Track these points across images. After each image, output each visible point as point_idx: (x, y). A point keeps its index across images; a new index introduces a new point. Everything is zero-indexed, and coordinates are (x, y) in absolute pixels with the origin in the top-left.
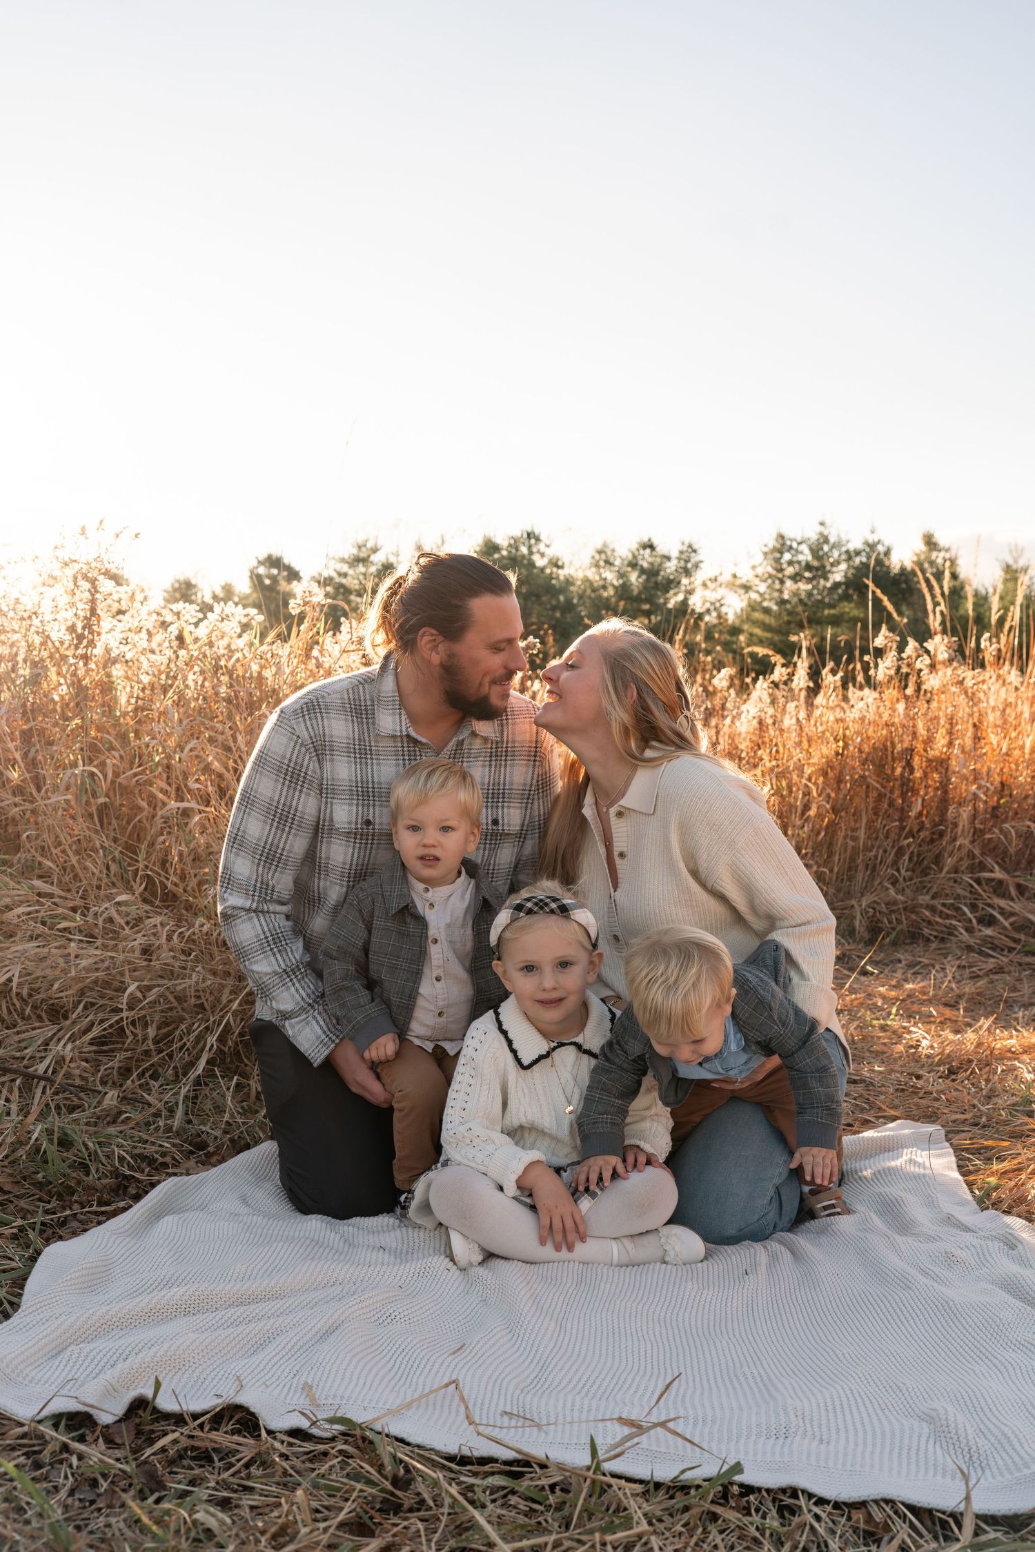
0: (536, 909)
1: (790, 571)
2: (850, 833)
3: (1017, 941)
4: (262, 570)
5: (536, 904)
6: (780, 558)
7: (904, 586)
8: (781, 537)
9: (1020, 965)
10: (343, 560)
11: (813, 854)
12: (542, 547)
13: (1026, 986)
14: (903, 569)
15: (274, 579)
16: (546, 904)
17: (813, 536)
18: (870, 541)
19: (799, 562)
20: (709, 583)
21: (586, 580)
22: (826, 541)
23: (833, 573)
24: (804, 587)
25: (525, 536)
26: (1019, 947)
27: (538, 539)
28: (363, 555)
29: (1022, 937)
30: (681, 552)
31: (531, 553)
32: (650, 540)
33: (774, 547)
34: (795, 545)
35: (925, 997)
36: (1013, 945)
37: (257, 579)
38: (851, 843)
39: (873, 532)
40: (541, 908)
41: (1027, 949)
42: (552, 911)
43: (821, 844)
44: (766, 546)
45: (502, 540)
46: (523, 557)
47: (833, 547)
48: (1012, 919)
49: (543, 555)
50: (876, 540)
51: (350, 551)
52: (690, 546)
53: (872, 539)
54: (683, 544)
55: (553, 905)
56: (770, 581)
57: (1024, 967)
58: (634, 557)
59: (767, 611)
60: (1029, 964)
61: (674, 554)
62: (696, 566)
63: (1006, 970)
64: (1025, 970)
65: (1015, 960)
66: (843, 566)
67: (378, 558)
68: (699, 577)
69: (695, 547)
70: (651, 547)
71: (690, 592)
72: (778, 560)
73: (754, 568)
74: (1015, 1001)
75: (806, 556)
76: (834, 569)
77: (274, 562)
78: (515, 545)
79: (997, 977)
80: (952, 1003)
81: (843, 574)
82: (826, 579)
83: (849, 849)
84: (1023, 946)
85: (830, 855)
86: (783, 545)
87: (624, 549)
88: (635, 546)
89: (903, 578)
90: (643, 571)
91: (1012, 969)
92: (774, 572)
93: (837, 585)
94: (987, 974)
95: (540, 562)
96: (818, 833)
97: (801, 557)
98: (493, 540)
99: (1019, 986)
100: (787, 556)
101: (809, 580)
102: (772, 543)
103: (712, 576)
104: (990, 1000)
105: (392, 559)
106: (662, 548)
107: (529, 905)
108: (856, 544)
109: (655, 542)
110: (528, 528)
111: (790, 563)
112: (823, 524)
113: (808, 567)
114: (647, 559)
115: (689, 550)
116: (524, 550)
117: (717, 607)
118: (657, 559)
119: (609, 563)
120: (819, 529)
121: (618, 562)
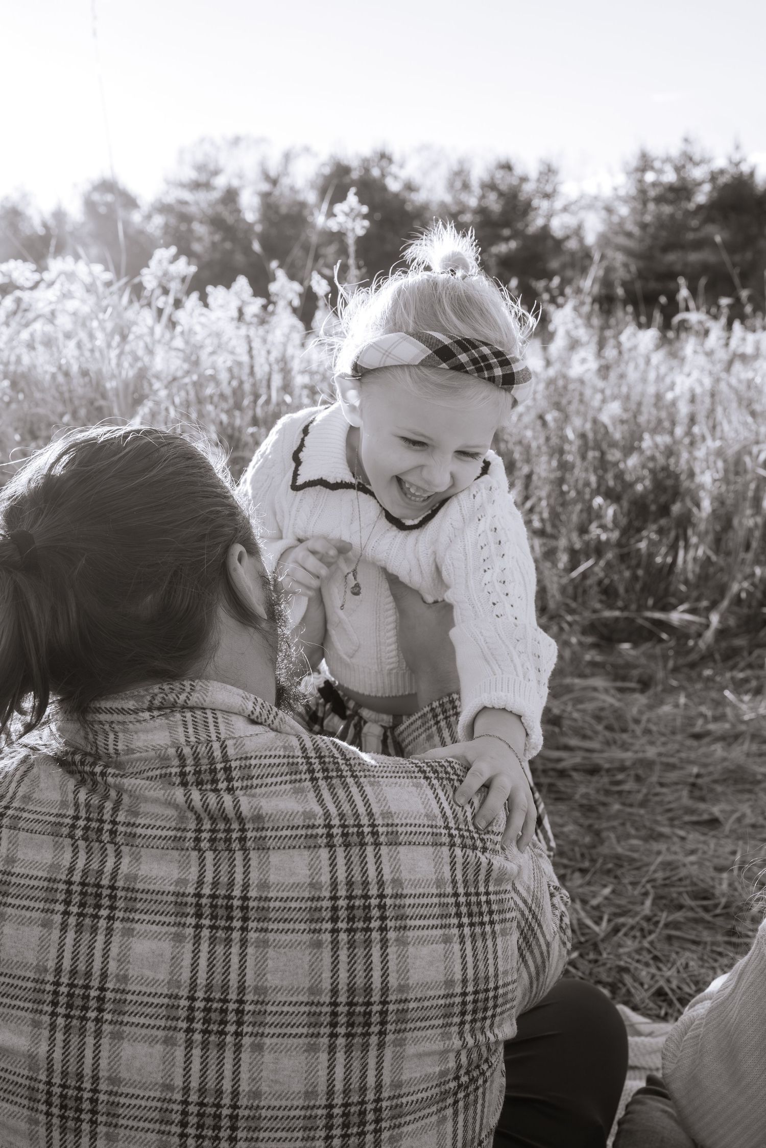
1: (652, 193)
4: (96, 197)
6: (643, 178)
8: (644, 154)
10: (182, 185)
12: (394, 169)
15: (109, 205)
17: (677, 154)
18: (734, 160)
19: (663, 183)
20: (568, 207)
22: (690, 158)
23: (697, 194)
24: (667, 209)
25: (377, 156)
27: (390, 160)
28: (203, 178)
30: (540, 173)
31: (383, 176)
32: (507, 161)
33: (636, 166)
34: (658, 164)
37: (90, 206)
39: (737, 149)
44: (627, 164)
45: (354, 163)
46: (375, 180)
47: (697, 167)
49: (396, 177)
50: (740, 159)
51: (190, 174)
52: (549, 166)
53: (736, 157)
54: (542, 164)
56: (632, 203)
58: (492, 179)
59: (629, 235)
61: (533, 175)
62: (556, 188)
66: (707, 187)
67: (221, 182)
68: (559, 200)
69: (554, 167)
70: (509, 167)
71: (550, 216)
72: (639, 181)
73: (616, 188)
75: (670, 177)
76: (698, 191)
77: (107, 186)
78: (366, 166)
81: (706, 195)
82: (690, 201)
86: (645, 163)
87: (478, 173)
88: (491, 165)
90: (501, 194)
92: (636, 193)
93: (700, 208)
95: (394, 186)
97: (664, 178)
98: (342, 163)
100: (650, 176)
101: (672, 202)
102: (634, 162)
103: (571, 200)
105: (235, 183)
106: (519, 170)
108: (720, 163)
109: (513, 162)
110: (379, 148)
111: (654, 185)
112: (686, 140)
113: (671, 188)
114: (505, 182)
115: (549, 172)
116: (376, 172)
117: (578, 232)
118: (515, 182)
119: (466, 186)
120: (682, 146)
121: (475, 185)
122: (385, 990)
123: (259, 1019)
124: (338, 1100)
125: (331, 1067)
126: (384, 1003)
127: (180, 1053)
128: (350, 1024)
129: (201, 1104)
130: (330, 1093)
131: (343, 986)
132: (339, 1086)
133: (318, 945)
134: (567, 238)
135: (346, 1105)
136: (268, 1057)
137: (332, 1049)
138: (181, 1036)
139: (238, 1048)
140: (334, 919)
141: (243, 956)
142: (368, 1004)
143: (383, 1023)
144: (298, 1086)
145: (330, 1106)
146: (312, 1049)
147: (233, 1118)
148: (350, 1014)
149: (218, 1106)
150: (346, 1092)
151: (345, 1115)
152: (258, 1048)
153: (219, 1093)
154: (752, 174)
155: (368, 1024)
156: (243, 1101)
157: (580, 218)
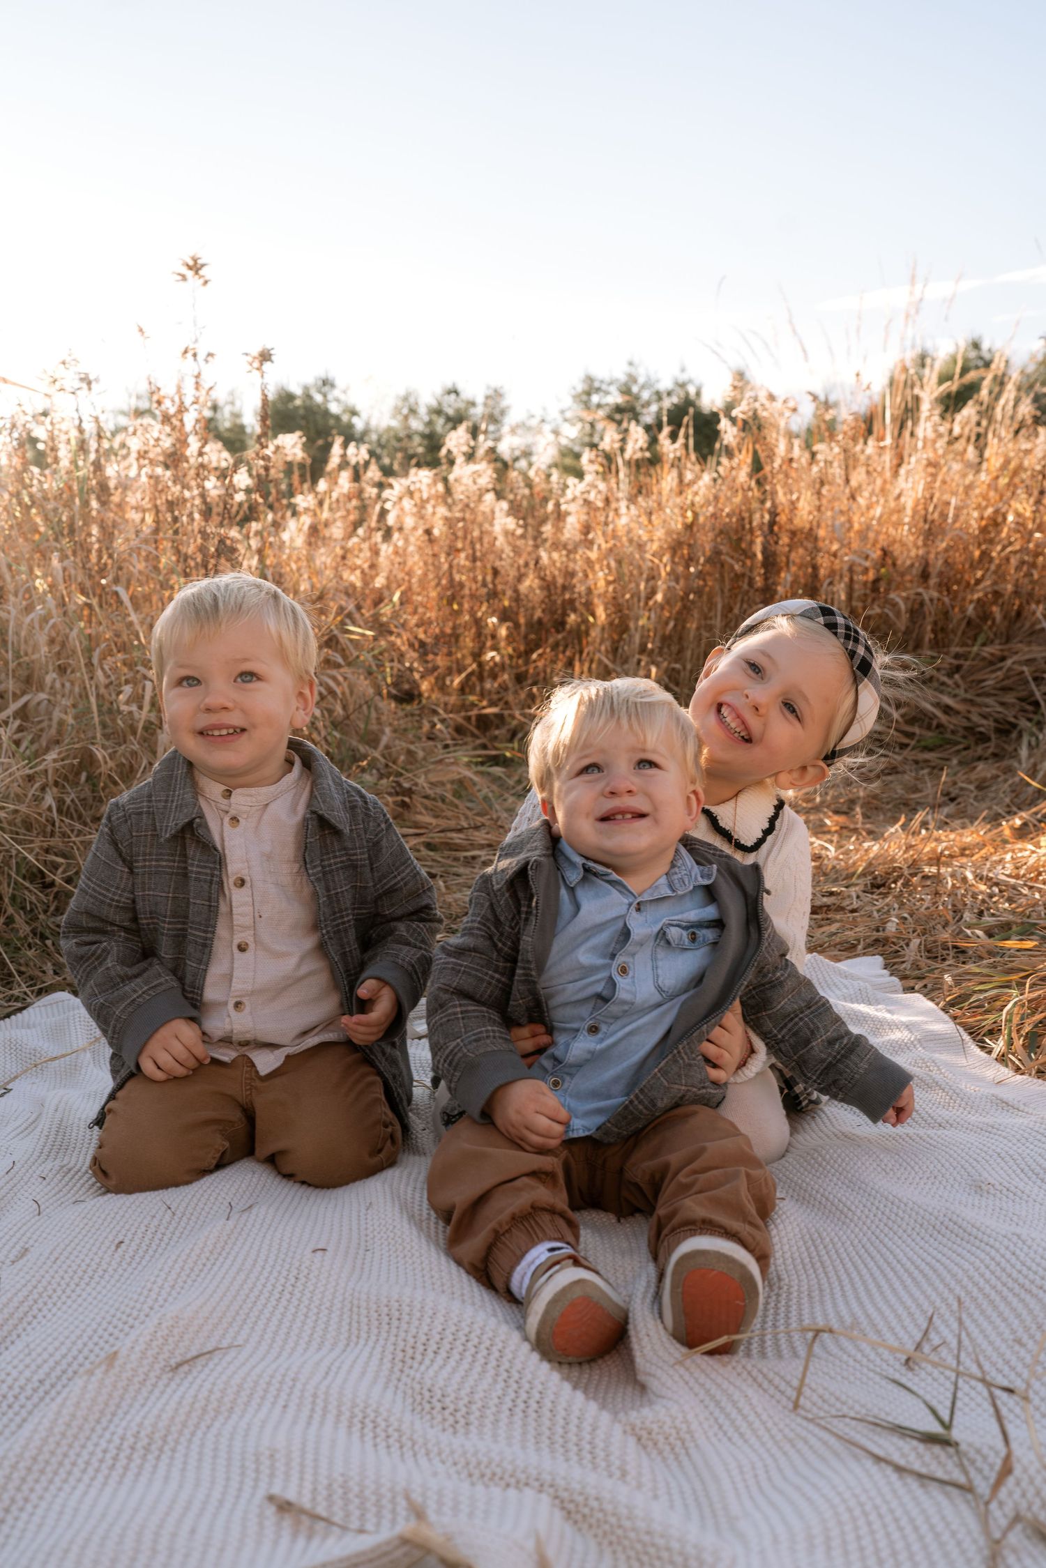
2: (703, 622)
3: (910, 735)
6: (589, 401)
8: (589, 378)
9: (916, 762)
10: (124, 413)
11: (661, 649)
12: (336, 393)
13: (929, 785)
17: (623, 378)
18: (680, 381)
19: (610, 404)
20: (517, 429)
21: (389, 429)
22: (635, 381)
23: (644, 415)
25: (319, 383)
26: (913, 743)
27: (333, 386)
29: (917, 730)
30: (487, 397)
31: (325, 400)
32: (454, 385)
33: (582, 390)
34: (604, 387)
35: (810, 805)
36: (906, 741)
38: (705, 634)
41: (923, 743)
43: (670, 637)
44: (573, 388)
45: (297, 391)
46: (318, 405)
47: (643, 387)
48: (902, 711)
49: (338, 402)
50: (687, 378)
52: (496, 391)
53: (683, 378)
54: (489, 389)
56: (580, 425)
57: (921, 764)
58: (440, 404)
60: (926, 761)
61: (480, 400)
62: (503, 413)
63: (900, 769)
64: (922, 768)
65: (910, 758)
66: (654, 408)
68: (507, 423)
69: (502, 392)
70: (456, 392)
71: (498, 439)
72: (586, 403)
73: (562, 412)
74: (918, 803)
75: (615, 398)
76: (645, 411)
78: (308, 393)
79: (890, 778)
80: (845, 808)
81: (654, 416)
83: (704, 641)
84: (918, 741)
85: (681, 651)
86: (591, 387)
87: (427, 398)
88: (439, 391)
90: (448, 420)
91: (907, 767)
92: (584, 416)
93: (648, 428)
94: (878, 777)
95: (336, 410)
96: (667, 623)
97: (610, 399)
99: (920, 786)
100: (596, 399)
102: (580, 387)
103: (520, 421)
104: (888, 803)
106: (467, 394)
108: (665, 384)
109: (460, 387)
110: (323, 375)
111: (601, 405)
112: (631, 364)
113: (618, 408)
114: (452, 406)
115: (495, 396)
116: (318, 398)
117: (526, 453)
118: (462, 405)
119: (413, 411)
120: (627, 369)
121: (422, 411)
134: (516, 459)
154: (698, 393)
157: (529, 439)
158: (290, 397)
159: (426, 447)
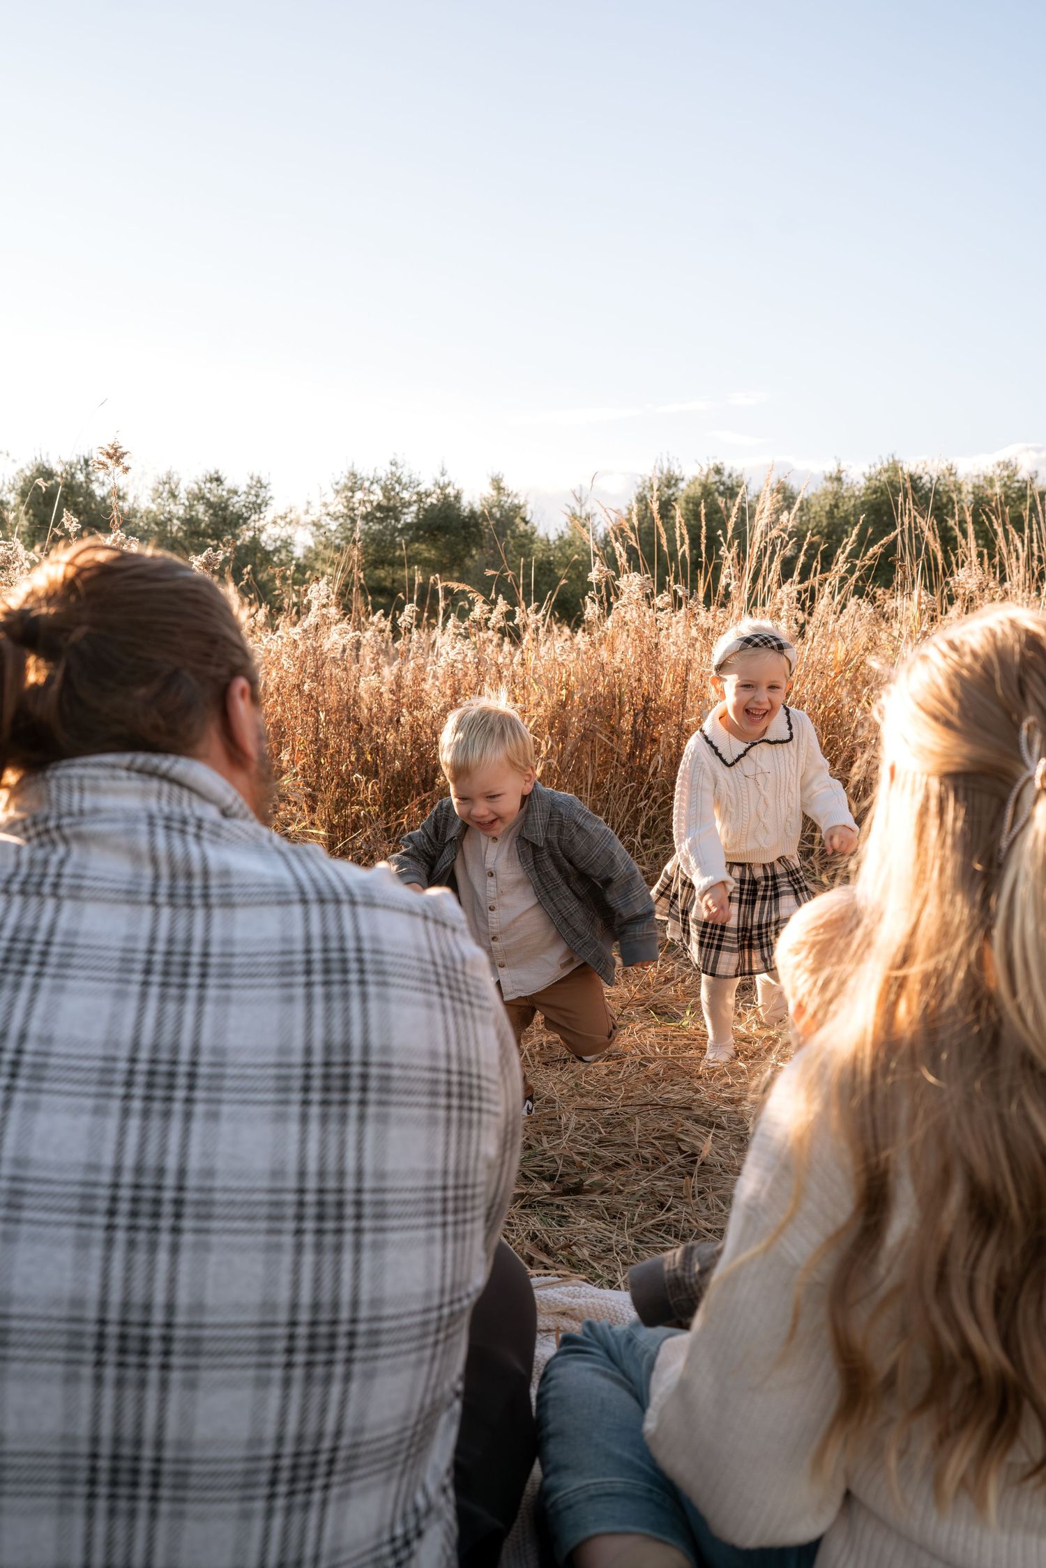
0: (761, 644)
1: (362, 510)
5: (762, 640)
6: (352, 497)
7: (473, 529)
8: (354, 475)
12: (99, 476)
14: (473, 512)
16: (769, 642)
17: (385, 476)
18: (440, 483)
19: (371, 502)
20: (279, 521)
21: (150, 513)
22: (398, 481)
23: (404, 514)
25: (82, 462)
30: (250, 487)
31: (88, 482)
32: (217, 472)
33: (346, 486)
34: (366, 484)
39: (443, 475)
40: (765, 644)
42: (772, 648)
44: (337, 484)
46: (81, 485)
47: (405, 488)
49: (102, 484)
50: (446, 482)
52: (259, 481)
53: (442, 481)
54: (252, 478)
55: (774, 643)
56: (341, 520)
58: (200, 490)
62: (266, 502)
66: (414, 508)
68: (269, 514)
69: (264, 482)
70: (218, 480)
71: (260, 530)
72: (349, 499)
73: (325, 505)
75: (377, 496)
76: (405, 510)
78: (70, 471)
81: (413, 515)
82: (398, 520)
86: (354, 484)
87: (188, 482)
88: (201, 478)
89: (472, 521)
90: (209, 505)
92: (345, 511)
93: (408, 526)
95: (99, 491)
97: (372, 497)
98: (46, 464)
100: (359, 495)
101: (381, 520)
102: (344, 481)
103: (281, 513)
106: (229, 482)
107: (757, 640)
108: (427, 485)
109: (222, 475)
111: (362, 502)
112: (393, 464)
113: (379, 507)
114: (215, 493)
115: (258, 486)
116: (80, 477)
117: (287, 544)
118: (224, 493)
119: (173, 495)
120: (389, 468)
121: (183, 496)
122: (366, 1049)
123: (216, 1083)
124: (312, 1183)
125: (303, 1142)
126: (365, 1064)
127: (112, 1124)
128: (326, 1089)
129: (137, 1187)
130: (302, 1174)
131: (318, 1044)
132: (312, 1166)
133: (289, 1000)
134: (277, 550)
135: (321, 1191)
136: (225, 1127)
137: (304, 1119)
138: (115, 1105)
139: (188, 1116)
140: (308, 972)
141: (199, 1015)
142: (347, 1064)
143: (364, 1089)
144: (261, 1163)
145: (301, 1191)
146: (281, 1118)
147: (178, 1202)
148: (326, 1077)
149: (159, 1188)
150: (322, 1174)
151: (321, 1204)
152: (213, 1116)
153: (161, 1171)
154: (457, 497)
155: (346, 1089)
156: (192, 1181)
157: (289, 530)
158: (48, 474)
159: (185, 532)
